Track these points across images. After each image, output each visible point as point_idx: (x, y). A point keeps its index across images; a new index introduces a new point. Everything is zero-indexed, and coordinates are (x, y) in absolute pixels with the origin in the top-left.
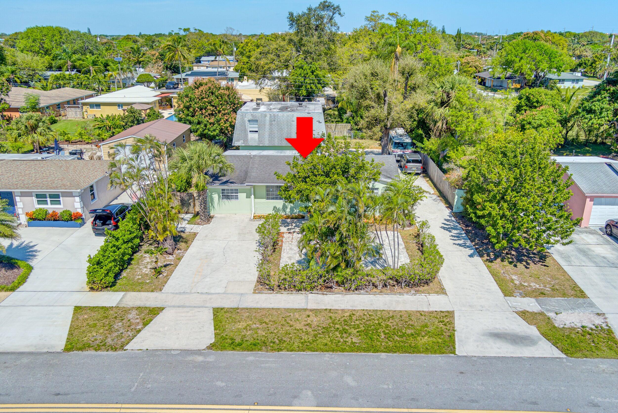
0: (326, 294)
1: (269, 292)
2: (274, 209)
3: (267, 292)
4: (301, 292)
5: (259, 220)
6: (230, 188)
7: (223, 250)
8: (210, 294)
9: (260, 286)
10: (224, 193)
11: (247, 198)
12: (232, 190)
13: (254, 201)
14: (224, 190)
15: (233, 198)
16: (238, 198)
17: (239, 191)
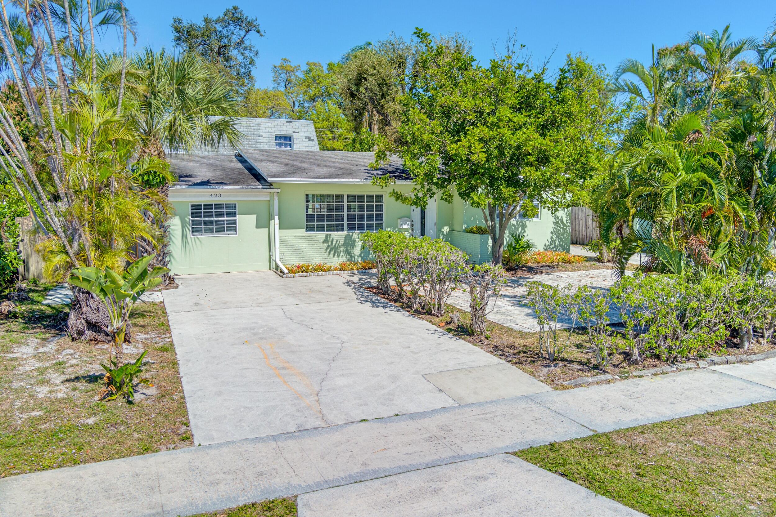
1: (601, 377)
5: (305, 274)
6: (214, 201)
7: (288, 320)
8: (413, 416)
9: (546, 370)
10: (199, 215)
11: (257, 227)
12: (219, 206)
13: (279, 232)
14: (198, 207)
15: (222, 230)
16: (235, 230)
17: (237, 210)
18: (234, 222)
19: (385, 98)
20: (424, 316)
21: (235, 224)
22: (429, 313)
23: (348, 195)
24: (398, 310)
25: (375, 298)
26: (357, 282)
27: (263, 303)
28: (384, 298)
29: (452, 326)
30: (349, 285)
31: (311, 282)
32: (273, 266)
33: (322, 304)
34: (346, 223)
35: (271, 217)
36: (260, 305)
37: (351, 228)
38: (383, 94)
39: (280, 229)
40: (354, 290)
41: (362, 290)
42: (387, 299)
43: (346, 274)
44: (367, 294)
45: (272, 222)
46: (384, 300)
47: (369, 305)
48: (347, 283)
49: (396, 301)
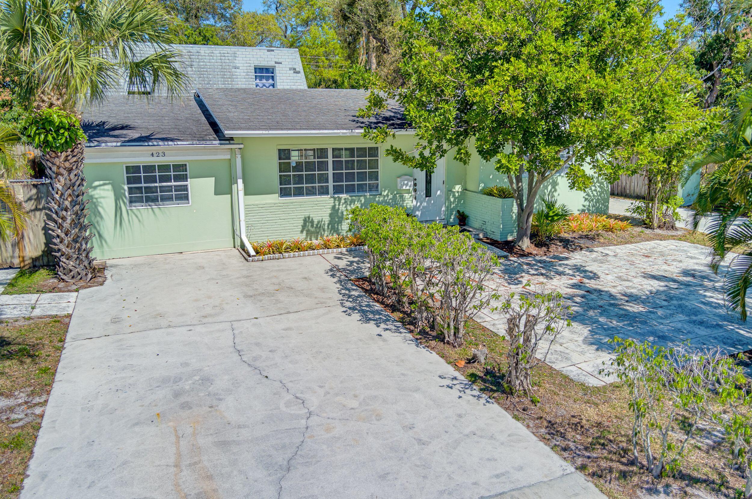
5: (277, 255)
6: (157, 161)
7: (236, 357)
10: (138, 180)
11: (216, 194)
12: (164, 168)
13: (244, 199)
14: (136, 169)
15: (170, 198)
16: (186, 198)
17: (188, 173)
18: (185, 188)
19: (382, 21)
20: (433, 343)
21: (187, 190)
22: (441, 338)
23: (333, 149)
24: (397, 330)
25: (366, 301)
26: (344, 269)
27: (210, 315)
28: (378, 301)
29: (478, 369)
30: (333, 276)
31: (282, 270)
32: (238, 243)
33: (291, 316)
34: (331, 184)
35: (233, 181)
36: (205, 320)
37: (338, 190)
38: (380, 16)
39: (246, 194)
40: (338, 285)
41: (349, 286)
42: (382, 303)
43: (331, 255)
44: (355, 293)
45: (234, 187)
46: (378, 307)
47: (356, 316)
48: (331, 270)
49: (394, 308)
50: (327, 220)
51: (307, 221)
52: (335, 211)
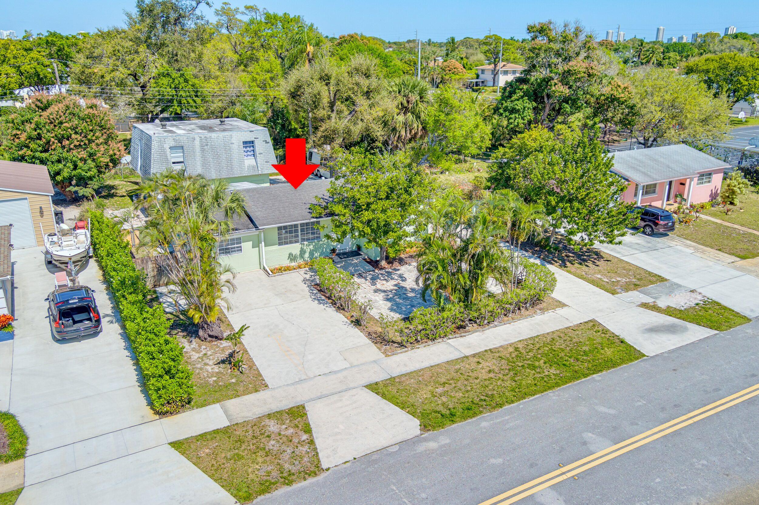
0: (465, 336)
1: (404, 350)
2: (289, 257)
3: (401, 351)
4: (438, 341)
5: (280, 273)
7: (282, 318)
8: (335, 372)
9: (385, 347)
11: (253, 248)
12: (233, 240)
13: (264, 249)
15: (235, 251)
16: (241, 250)
17: (242, 241)
18: (241, 247)
20: (341, 311)
22: (344, 309)
23: (300, 224)
24: (330, 307)
25: (319, 295)
26: (309, 280)
27: (267, 304)
28: (323, 295)
29: (353, 319)
30: (305, 283)
31: (285, 281)
32: (262, 267)
33: (294, 303)
34: (300, 238)
35: (259, 242)
36: (266, 306)
37: (303, 240)
39: (265, 247)
40: (308, 288)
41: (312, 288)
42: (325, 296)
43: (302, 271)
44: (315, 292)
45: (260, 245)
46: (323, 298)
47: (316, 302)
48: (304, 280)
49: (329, 298)
50: (298, 253)
51: (290, 254)
52: (302, 249)
